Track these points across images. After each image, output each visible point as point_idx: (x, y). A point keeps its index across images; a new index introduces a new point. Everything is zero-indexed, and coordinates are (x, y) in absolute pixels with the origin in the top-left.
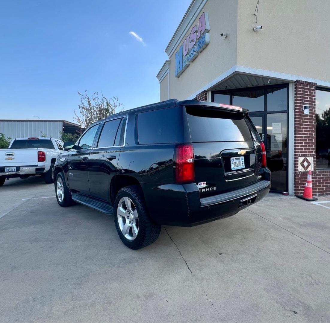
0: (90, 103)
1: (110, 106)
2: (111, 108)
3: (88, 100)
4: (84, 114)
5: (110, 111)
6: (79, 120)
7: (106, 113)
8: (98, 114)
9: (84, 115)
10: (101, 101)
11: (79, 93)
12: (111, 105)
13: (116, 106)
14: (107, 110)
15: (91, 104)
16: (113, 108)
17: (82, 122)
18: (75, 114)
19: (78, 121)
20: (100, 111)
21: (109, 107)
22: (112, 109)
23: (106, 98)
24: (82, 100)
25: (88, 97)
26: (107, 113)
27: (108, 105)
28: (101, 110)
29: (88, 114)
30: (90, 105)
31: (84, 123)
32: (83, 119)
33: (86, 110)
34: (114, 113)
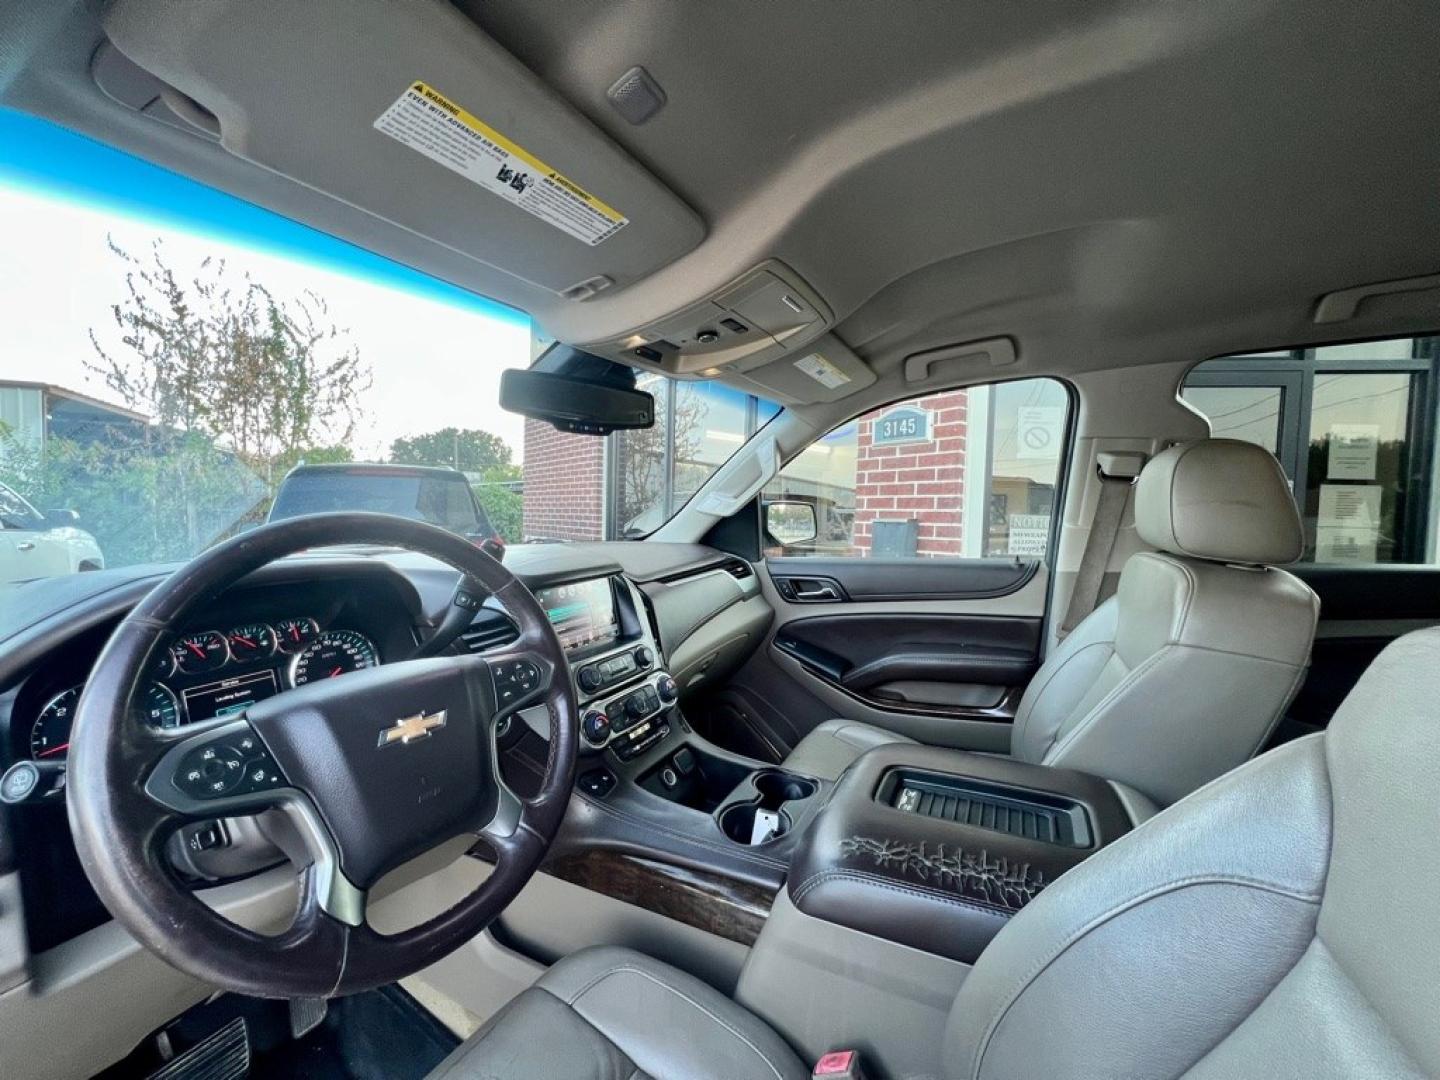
0: (181, 304)
1: (288, 332)
2: (293, 339)
3: (167, 287)
4: (150, 353)
5: (287, 352)
6: (121, 379)
7: (266, 359)
8: (225, 361)
9: (146, 358)
10: (240, 302)
11: (113, 247)
12: (296, 328)
13: (320, 336)
14: (275, 347)
15: (190, 310)
16: (305, 342)
17: (135, 386)
18: (98, 349)
19: (116, 383)
20: (235, 347)
21: (283, 332)
22: (298, 344)
23: (265, 292)
24: (132, 280)
25: (169, 273)
26: (271, 358)
27: (278, 326)
28: (241, 344)
29: (170, 356)
30: (181, 311)
31: (148, 392)
32: (143, 374)
33: (162, 333)
34: (307, 365)
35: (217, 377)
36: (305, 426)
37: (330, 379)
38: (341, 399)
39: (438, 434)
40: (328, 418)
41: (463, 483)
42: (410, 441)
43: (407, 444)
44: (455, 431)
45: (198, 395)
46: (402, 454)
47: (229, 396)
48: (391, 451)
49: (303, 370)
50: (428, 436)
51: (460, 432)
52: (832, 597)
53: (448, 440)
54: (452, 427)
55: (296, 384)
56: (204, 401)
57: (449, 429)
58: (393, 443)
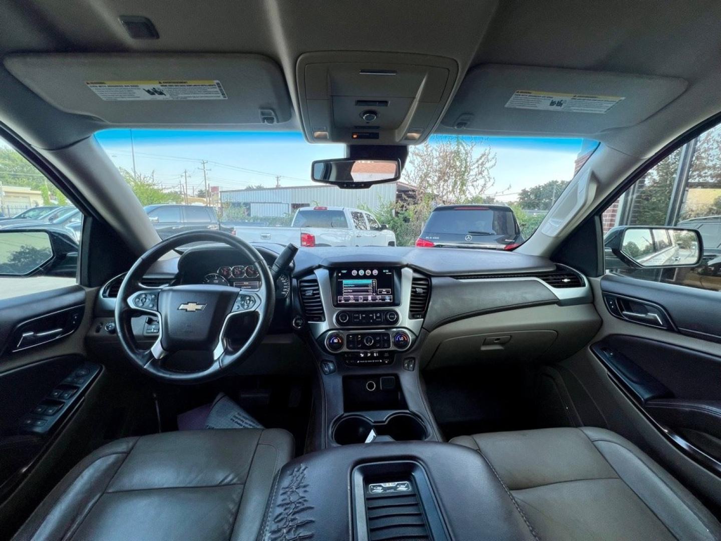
2: (464, 149)
7: (453, 160)
8: (439, 163)
9: (415, 167)
12: (466, 144)
14: (457, 154)
15: (430, 145)
16: (468, 149)
20: (443, 157)
21: (460, 147)
22: (466, 150)
26: (455, 159)
27: (459, 144)
28: (446, 155)
29: (422, 165)
31: (416, 181)
32: (414, 174)
33: (421, 156)
34: (468, 159)
35: (436, 171)
36: (464, 188)
37: (476, 165)
38: (481, 173)
39: (545, 185)
40: (475, 183)
41: (511, 213)
42: (529, 190)
43: (528, 192)
44: (556, 182)
45: (428, 179)
46: (525, 197)
47: (440, 179)
48: (519, 196)
49: (466, 163)
50: (540, 186)
51: (560, 182)
52: (658, 324)
53: (550, 187)
54: (555, 180)
55: (463, 169)
56: (431, 182)
57: (553, 181)
58: (520, 192)
